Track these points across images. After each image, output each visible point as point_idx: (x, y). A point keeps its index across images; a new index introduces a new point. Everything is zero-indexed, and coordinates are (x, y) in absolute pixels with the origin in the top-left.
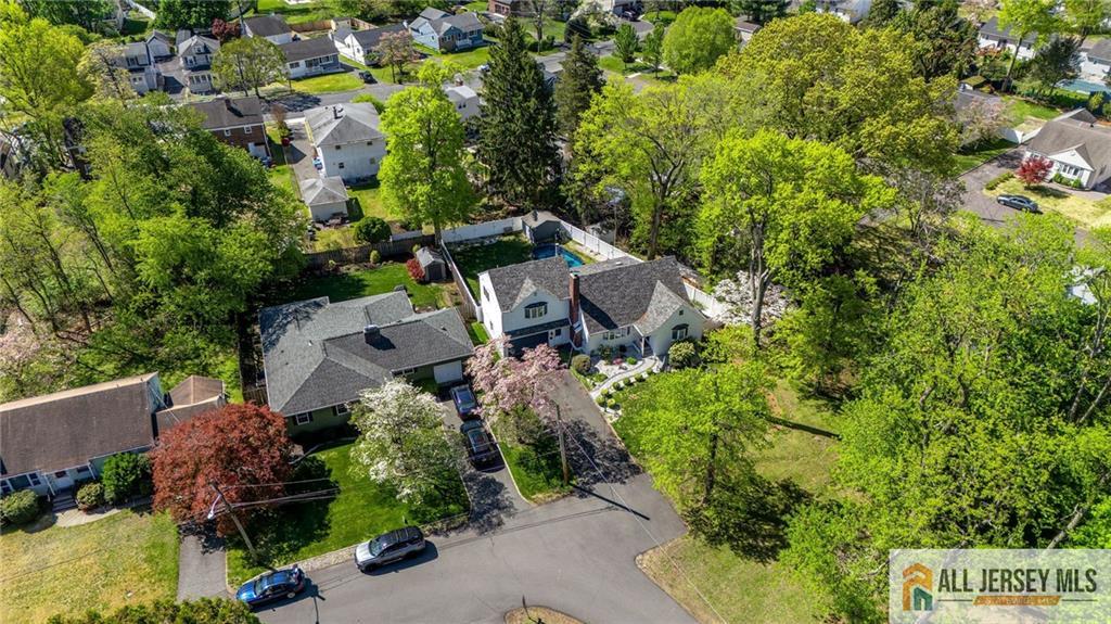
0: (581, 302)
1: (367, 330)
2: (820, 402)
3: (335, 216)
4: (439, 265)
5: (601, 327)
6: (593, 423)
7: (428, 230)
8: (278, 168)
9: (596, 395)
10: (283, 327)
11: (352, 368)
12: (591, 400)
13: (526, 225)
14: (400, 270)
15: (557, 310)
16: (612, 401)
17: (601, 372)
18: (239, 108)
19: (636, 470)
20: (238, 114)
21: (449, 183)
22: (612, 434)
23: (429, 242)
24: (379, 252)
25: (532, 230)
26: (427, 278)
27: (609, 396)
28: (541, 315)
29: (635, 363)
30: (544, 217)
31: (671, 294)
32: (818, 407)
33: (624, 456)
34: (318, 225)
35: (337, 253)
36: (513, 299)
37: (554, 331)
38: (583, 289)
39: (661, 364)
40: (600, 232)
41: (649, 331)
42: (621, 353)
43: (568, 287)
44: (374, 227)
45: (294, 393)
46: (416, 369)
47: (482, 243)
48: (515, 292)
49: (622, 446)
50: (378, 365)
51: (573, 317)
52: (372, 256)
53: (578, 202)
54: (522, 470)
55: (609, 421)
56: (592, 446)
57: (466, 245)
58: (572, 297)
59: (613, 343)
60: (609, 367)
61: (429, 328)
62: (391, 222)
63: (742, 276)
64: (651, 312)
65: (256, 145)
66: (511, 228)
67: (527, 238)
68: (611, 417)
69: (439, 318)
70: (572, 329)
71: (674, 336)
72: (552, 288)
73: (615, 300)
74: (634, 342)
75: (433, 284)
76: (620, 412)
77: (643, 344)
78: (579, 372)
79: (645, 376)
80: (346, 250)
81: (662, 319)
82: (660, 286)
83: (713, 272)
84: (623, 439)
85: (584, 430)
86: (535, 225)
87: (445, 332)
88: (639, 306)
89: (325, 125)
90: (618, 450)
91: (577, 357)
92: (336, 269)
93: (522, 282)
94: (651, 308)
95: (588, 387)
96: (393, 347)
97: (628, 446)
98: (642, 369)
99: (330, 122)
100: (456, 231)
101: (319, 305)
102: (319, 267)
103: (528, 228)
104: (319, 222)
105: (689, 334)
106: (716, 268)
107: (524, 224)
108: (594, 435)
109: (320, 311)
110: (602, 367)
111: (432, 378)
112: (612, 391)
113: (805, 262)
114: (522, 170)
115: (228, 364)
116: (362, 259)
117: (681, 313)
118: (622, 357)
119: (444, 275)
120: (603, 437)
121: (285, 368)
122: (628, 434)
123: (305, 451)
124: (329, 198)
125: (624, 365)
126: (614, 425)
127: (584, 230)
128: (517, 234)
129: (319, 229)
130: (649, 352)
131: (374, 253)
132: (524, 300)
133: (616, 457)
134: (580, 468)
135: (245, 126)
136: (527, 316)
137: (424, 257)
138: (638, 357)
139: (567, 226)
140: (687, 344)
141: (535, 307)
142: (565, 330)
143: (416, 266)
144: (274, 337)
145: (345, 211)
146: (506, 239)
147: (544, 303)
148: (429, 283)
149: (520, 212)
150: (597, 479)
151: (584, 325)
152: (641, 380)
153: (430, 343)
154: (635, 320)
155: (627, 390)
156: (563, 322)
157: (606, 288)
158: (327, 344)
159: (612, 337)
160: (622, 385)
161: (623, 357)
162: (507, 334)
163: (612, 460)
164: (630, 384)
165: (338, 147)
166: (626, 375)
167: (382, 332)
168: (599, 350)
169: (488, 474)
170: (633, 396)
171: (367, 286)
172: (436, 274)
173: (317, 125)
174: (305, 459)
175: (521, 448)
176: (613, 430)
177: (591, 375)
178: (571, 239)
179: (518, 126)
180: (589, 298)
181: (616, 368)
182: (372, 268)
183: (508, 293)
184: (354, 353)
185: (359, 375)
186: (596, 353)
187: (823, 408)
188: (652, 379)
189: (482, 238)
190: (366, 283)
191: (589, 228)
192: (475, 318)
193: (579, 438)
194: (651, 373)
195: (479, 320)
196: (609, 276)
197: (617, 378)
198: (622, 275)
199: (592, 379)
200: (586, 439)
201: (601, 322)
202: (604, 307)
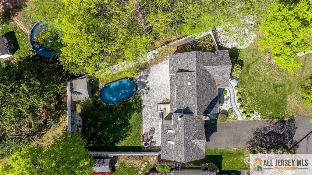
5: (216, 106)
6: (260, 126)
17: (227, 110)
19: (292, 120)
22: (267, 121)
26: (113, 168)
33: (282, 121)
48: (197, 149)
49: (276, 120)
55: (260, 119)
56: (271, 132)
60: (225, 104)
68: (257, 117)
76: (256, 112)
84: (273, 118)
85: (261, 131)
93: (193, 144)
95: (234, 119)
108: (265, 129)
110: (223, 107)
120: (267, 125)
122: (270, 115)
125: (225, 97)
126: (263, 118)
133: (282, 124)
150: (291, 137)
163: (283, 127)
170: (249, 103)
180: (206, 108)
183: (197, 153)
193: (265, 136)
196: (199, 94)
197: (233, 104)
198: (199, 86)
199: (230, 115)
200: (267, 133)
201: (215, 105)
202: (210, 101)
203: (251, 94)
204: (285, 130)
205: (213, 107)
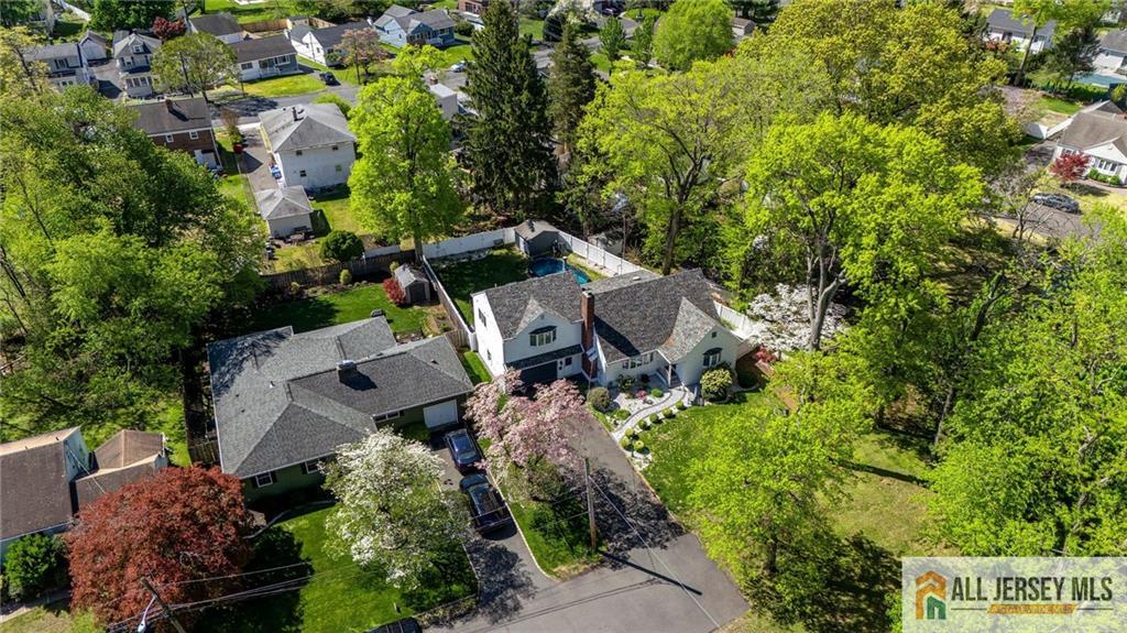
0: (596, 325)
1: (340, 366)
2: (883, 436)
3: (297, 231)
4: (423, 284)
5: (620, 353)
6: (619, 471)
7: (407, 244)
8: (230, 178)
9: (619, 436)
10: (239, 366)
11: (324, 414)
12: (613, 442)
13: (522, 236)
14: (375, 292)
15: (567, 335)
16: (639, 444)
17: (622, 408)
18: (183, 110)
19: (677, 530)
20: (182, 117)
21: (433, 189)
22: (643, 485)
23: (409, 259)
24: (350, 271)
25: (527, 242)
26: (409, 301)
27: (635, 437)
28: (548, 341)
29: (661, 396)
30: (542, 227)
31: (701, 313)
32: (881, 442)
33: (661, 513)
34: (277, 242)
35: (301, 274)
36: (516, 323)
37: (563, 360)
38: (599, 310)
39: (693, 396)
40: (605, 243)
41: (677, 357)
42: (644, 384)
43: (580, 307)
44: (344, 243)
45: (252, 448)
46: (402, 412)
47: (470, 258)
48: (518, 315)
49: (657, 499)
50: (356, 409)
51: (586, 342)
52: (342, 277)
53: (580, 209)
54: (538, 535)
55: (638, 469)
56: (621, 501)
57: (452, 260)
58: (585, 319)
59: (634, 372)
60: (632, 402)
61: (416, 361)
62: (364, 236)
63: (782, 289)
64: (678, 334)
65: (204, 152)
66: (502, 241)
67: (521, 251)
68: (640, 463)
69: (427, 349)
70: (585, 358)
71: (706, 362)
72: (561, 310)
73: (635, 321)
74: (658, 370)
75: (416, 308)
76: (650, 456)
77: (669, 373)
78: (597, 408)
79: (675, 411)
80: (312, 270)
81: (691, 343)
82: (686, 304)
83: (744, 286)
84: (658, 490)
85: (609, 481)
86: (531, 235)
87: (435, 366)
88: (663, 328)
89: (283, 128)
90: (653, 505)
91: (594, 390)
92: (300, 292)
93: (526, 303)
94: (678, 329)
95: (608, 426)
96: (373, 386)
97: (664, 500)
98: (670, 402)
99: (289, 125)
100: (439, 245)
101: (281, 337)
102: (281, 291)
103: (522, 240)
104: (280, 238)
105: (722, 360)
106: (746, 281)
107: (517, 235)
108: (621, 486)
109: (282, 344)
110: (623, 401)
111: (422, 422)
112: (638, 431)
113: (897, 273)
114: (513, 174)
115: (171, 412)
116: (330, 279)
117: (714, 335)
118: (645, 388)
119: (428, 295)
120: (633, 488)
121: (242, 417)
122: (662, 484)
123: (268, 519)
124: (290, 210)
125: (649, 398)
126: (645, 472)
127: (587, 240)
128: (510, 247)
129: (279, 246)
130: (676, 382)
131: (344, 273)
132: (530, 324)
133: (653, 513)
134: (609, 529)
135: (190, 131)
136: (533, 343)
137: (404, 277)
138: (664, 389)
139: (566, 237)
140: (721, 371)
141: (543, 332)
142: (576, 358)
143: (395, 286)
144: (228, 377)
145: (309, 225)
146: (497, 253)
147: (551, 328)
148: (410, 305)
149: (510, 222)
150: (632, 544)
151: (600, 352)
152: (670, 416)
153: (419, 380)
154: (659, 344)
155: (656, 429)
156: (574, 349)
157: (625, 307)
158: (292, 386)
159: (633, 366)
160: (649, 423)
161: (647, 389)
162: (508, 365)
163: (647, 518)
164: (658, 422)
165: (299, 153)
166: (652, 411)
167: (360, 369)
168: (618, 380)
169: (497, 542)
170: (663, 436)
171: (337, 311)
172: (420, 296)
173: (275, 128)
174: (267, 531)
175: (534, 506)
176: (644, 480)
177: (611, 411)
178: (571, 252)
179: (509, 124)
180: (605, 320)
181: (639, 402)
182: (343, 290)
183: (510, 317)
184: (326, 395)
185: (334, 423)
186: (614, 384)
187: (887, 444)
188: (683, 414)
189: (469, 252)
190: (336, 308)
191: (593, 239)
192: (469, 347)
193: (605, 490)
194: (682, 408)
195: (472, 349)
196: (626, 293)
197: (643, 414)
198: (642, 292)
199: (612, 417)
200: (613, 492)
201: (619, 348)
202: (622, 331)
203: (686, 435)
204: (643, 525)
205: (615, 343)
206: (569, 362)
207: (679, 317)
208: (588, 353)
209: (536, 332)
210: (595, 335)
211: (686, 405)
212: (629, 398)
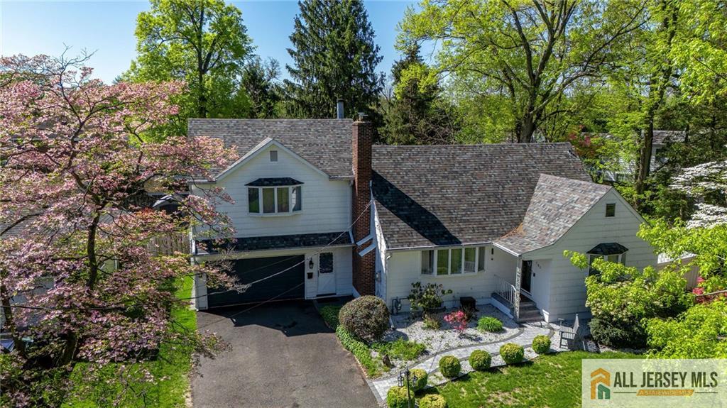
0: (373, 185)
5: (416, 236)
9: (388, 385)
17: (412, 341)
28: (284, 208)
29: (499, 330)
31: (576, 181)
37: (316, 256)
38: (384, 168)
41: (532, 247)
42: (465, 312)
58: (355, 176)
59: (445, 283)
60: (437, 335)
64: (534, 220)
70: (355, 251)
73: (450, 193)
77: (517, 289)
78: (356, 335)
79: (531, 355)
81: (560, 227)
82: (547, 181)
88: (505, 212)
94: (534, 212)
95: (372, 368)
98: (520, 341)
110: (417, 331)
112: (437, 379)
117: (610, 210)
118: (466, 317)
125: (471, 331)
130: (531, 313)
136: (253, 208)
138: (505, 321)
141: (272, 184)
142: (341, 258)
151: (379, 236)
152: (520, 362)
154: (497, 233)
155: (482, 381)
156: (337, 238)
157: (433, 172)
160: (467, 368)
161: (471, 320)
164: (490, 369)
166: (478, 351)
168: (412, 295)
177: (383, 343)
180: (394, 183)
181: (451, 335)
186: (405, 304)
188: (549, 361)
197: (455, 354)
199: (384, 352)
201: (417, 228)
202: (427, 204)
205: (407, 219)
206: (326, 263)
207: (534, 200)
208: (360, 243)
209: (260, 182)
210: (373, 202)
211: (555, 346)
212: (429, 327)
